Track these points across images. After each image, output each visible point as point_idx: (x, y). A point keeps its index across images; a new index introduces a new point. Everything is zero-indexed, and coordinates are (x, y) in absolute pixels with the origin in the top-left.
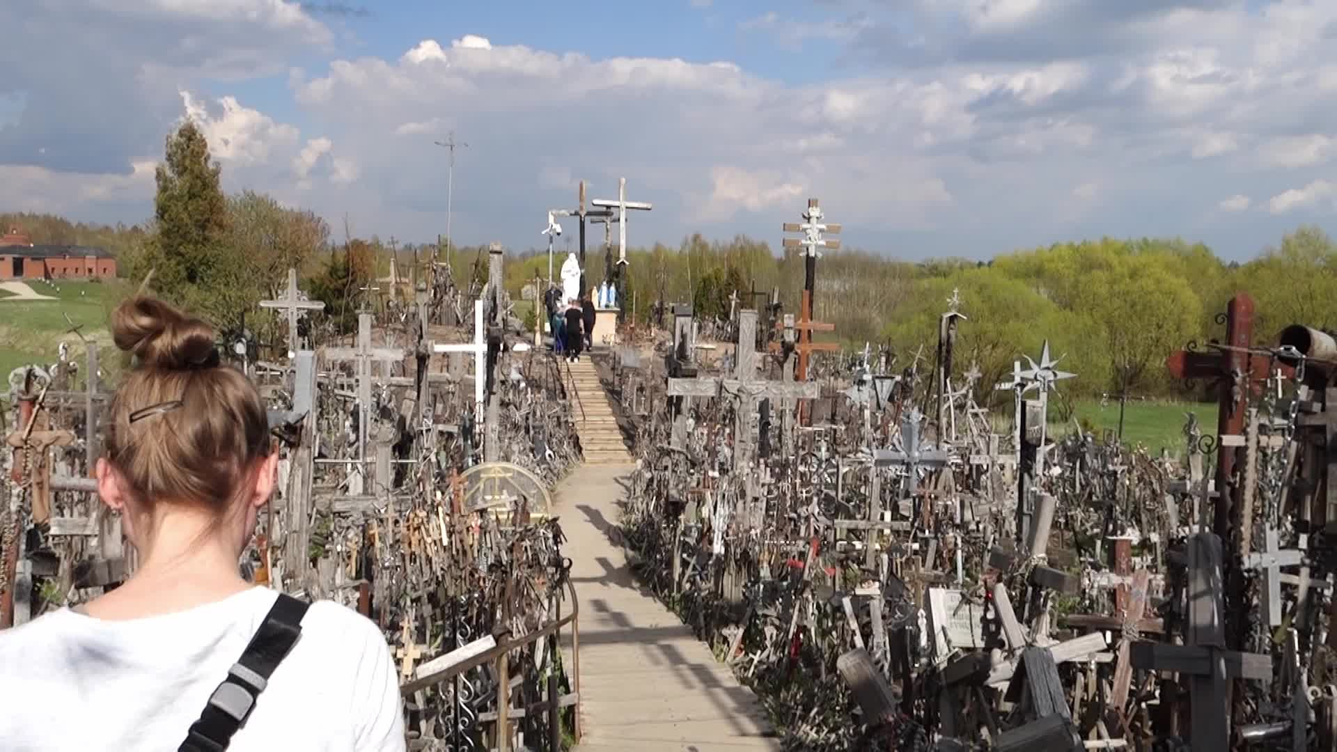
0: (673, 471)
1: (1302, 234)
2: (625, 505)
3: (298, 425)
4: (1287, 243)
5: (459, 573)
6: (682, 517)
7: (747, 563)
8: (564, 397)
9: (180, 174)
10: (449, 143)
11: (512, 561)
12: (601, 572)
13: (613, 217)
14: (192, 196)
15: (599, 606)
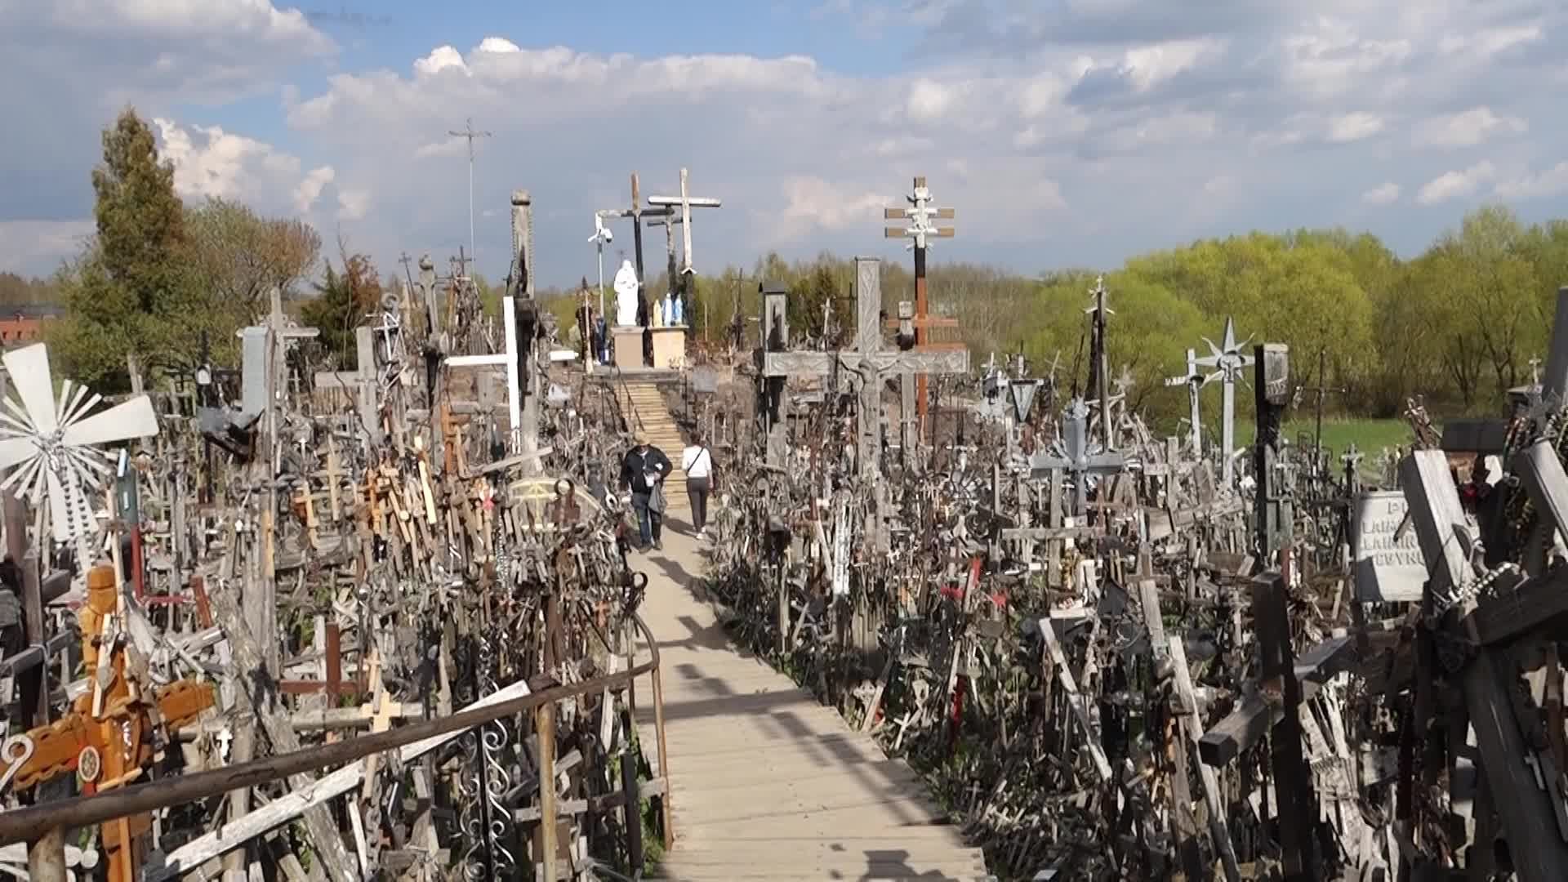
0: (772, 497)
1: (1485, 215)
2: (710, 554)
3: (251, 430)
4: (1468, 226)
5: (475, 600)
6: (788, 551)
7: (882, 598)
8: (625, 429)
9: (124, 176)
10: (468, 131)
11: (557, 578)
12: (686, 634)
13: (674, 216)
14: (142, 202)
15: (688, 671)
